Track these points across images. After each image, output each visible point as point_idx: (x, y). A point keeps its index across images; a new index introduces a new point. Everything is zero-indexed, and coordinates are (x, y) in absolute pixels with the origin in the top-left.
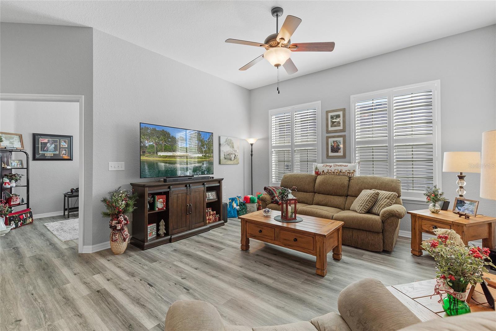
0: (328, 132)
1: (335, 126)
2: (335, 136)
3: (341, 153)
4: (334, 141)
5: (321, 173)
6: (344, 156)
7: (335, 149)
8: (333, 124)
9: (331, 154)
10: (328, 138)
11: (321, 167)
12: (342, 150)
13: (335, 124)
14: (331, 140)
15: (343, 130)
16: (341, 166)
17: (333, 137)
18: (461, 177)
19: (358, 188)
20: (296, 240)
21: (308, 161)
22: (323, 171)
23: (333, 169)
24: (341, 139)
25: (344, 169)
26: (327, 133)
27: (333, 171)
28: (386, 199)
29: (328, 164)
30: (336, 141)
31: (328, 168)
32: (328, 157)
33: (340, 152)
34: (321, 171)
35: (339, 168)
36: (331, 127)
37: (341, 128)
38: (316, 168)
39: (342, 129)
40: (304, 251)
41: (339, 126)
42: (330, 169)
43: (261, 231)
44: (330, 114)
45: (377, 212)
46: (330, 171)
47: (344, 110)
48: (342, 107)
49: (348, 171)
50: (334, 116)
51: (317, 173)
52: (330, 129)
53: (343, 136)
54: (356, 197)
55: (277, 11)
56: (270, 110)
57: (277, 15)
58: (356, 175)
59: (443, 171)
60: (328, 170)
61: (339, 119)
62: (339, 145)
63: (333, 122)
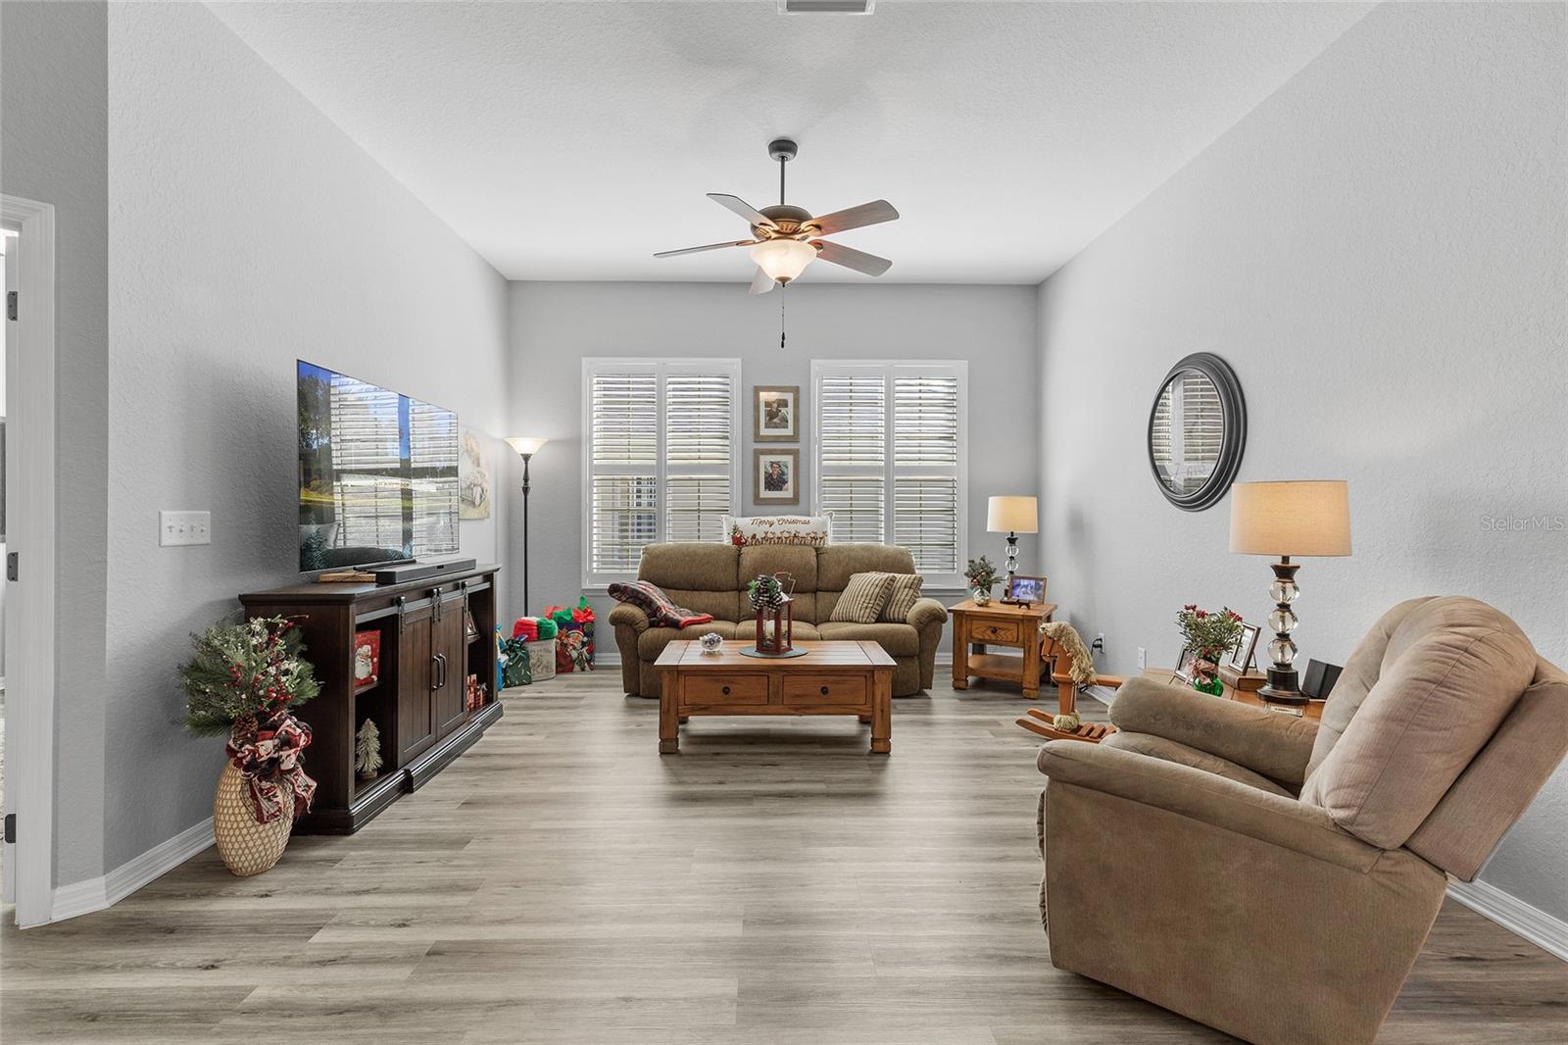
0: (758, 438)
1: (776, 426)
2: (775, 450)
3: (787, 492)
4: (772, 463)
5: (749, 540)
6: (795, 500)
7: (775, 482)
8: (770, 420)
9: (765, 494)
10: (757, 453)
11: (748, 525)
12: (790, 484)
13: (775, 420)
14: (765, 460)
15: (794, 438)
16: (794, 522)
17: (771, 452)
18: (1012, 541)
19: (840, 572)
20: (824, 691)
21: (699, 511)
22: (754, 536)
23: (777, 530)
24: (789, 459)
25: (803, 531)
26: (755, 442)
27: (779, 535)
28: (907, 590)
29: (763, 518)
30: (778, 463)
31: (766, 528)
32: (758, 500)
33: (787, 490)
34: (747, 535)
35: (793, 528)
36: (766, 427)
37: (789, 431)
38: (736, 529)
39: (792, 434)
40: (843, 711)
41: (784, 427)
42: (771, 529)
43: (726, 691)
44: (764, 396)
45: (896, 616)
46: (770, 535)
47: (796, 390)
48: (793, 384)
49: (813, 535)
51: (738, 541)
52: (764, 431)
53: (795, 453)
54: (837, 592)
55: (783, 147)
56: (585, 356)
57: (783, 158)
58: (830, 542)
59: (988, 530)
60: (766, 533)
61: (783, 410)
62: (783, 473)
63: (771, 415)
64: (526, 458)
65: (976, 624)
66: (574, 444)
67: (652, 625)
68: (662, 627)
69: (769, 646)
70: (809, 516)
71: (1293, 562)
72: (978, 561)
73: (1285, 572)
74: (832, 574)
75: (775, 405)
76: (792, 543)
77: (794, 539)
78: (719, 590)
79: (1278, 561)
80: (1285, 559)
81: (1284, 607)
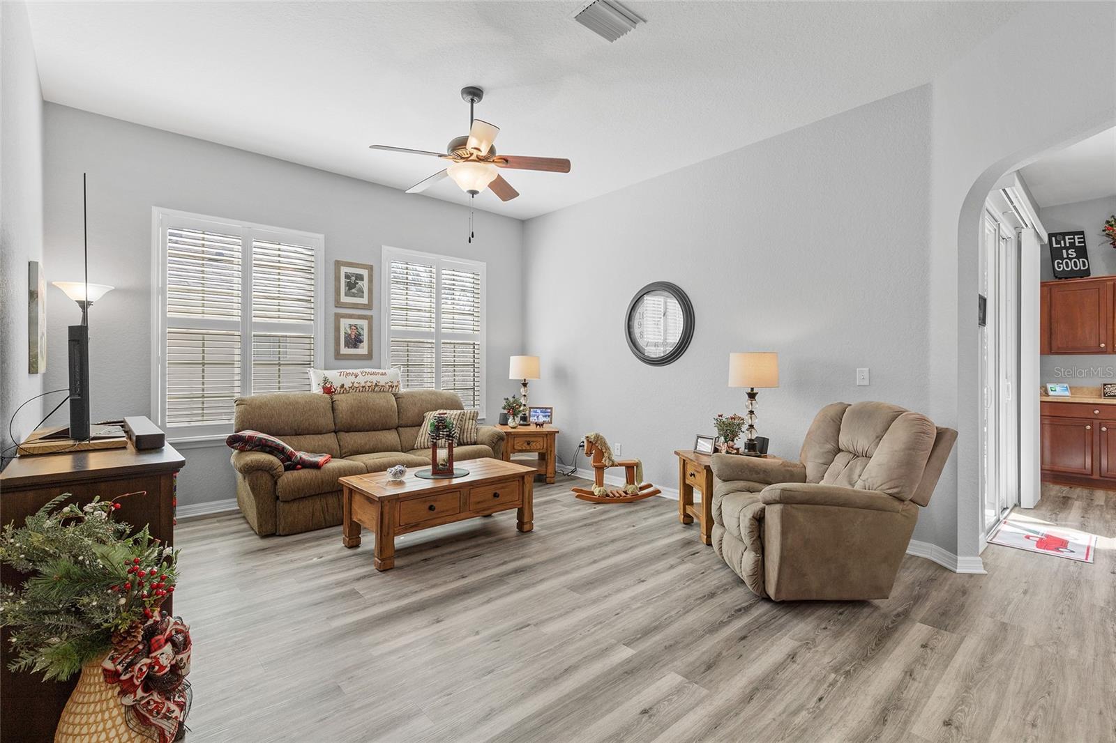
0: (338, 304)
1: (354, 295)
2: (353, 315)
3: (363, 350)
4: (351, 326)
5: (338, 389)
6: (369, 356)
7: (354, 341)
8: (349, 289)
9: (344, 351)
10: (338, 317)
11: (336, 377)
12: (365, 344)
13: (353, 290)
15: (369, 307)
16: (374, 374)
17: (351, 316)
18: (525, 385)
19: (417, 411)
20: (496, 495)
21: (280, 364)
22: (342, 386)
23: (361, 380)
24: (364, 323)
25: (382, 381)
26: (336, 307)
27: (363, 384)
28: (471, 421)
29: (348, 371)
30: (355, 326)
31: (352, 378)
32: (338, 356)
33: (363, 348)
34: (337, 384)
35: (374, 379)
36: (346, 295)
37: (364, 301)
38: (326, 381)
39: (367, 303)
41: (360, 297)
42: (357, 380)
45: (469, 440)
46: (356, 385)
47: (370, 268)
48: (368, 263)
49: (390, 384)
50: (353, 274)
51: (328, 390)
52: (344, 299)
53: (369, 318)
54: (417, 426)
55: (474, 93)
56: (156, 205)
57: (472, 101)
58: (402, 390)
59: (510, 378)
60: (353, 383)
61: (360, 283)
62: (360, 334)
63: (350, 286)
64: (84, 305)
65: (517, 440)
66: (143, 294)
67: (287, 468)
68: (300, 469)
70: (380, 368)
71: (755, 392)
72: (511, 400)
73: (752, 396)
74: (411, 413)
75: (353, 278)
76: (373, 390)
77: (376, 388)
78: (320, 433)
79: (749, 391)
80: (752, 389)
81: (752, 412)
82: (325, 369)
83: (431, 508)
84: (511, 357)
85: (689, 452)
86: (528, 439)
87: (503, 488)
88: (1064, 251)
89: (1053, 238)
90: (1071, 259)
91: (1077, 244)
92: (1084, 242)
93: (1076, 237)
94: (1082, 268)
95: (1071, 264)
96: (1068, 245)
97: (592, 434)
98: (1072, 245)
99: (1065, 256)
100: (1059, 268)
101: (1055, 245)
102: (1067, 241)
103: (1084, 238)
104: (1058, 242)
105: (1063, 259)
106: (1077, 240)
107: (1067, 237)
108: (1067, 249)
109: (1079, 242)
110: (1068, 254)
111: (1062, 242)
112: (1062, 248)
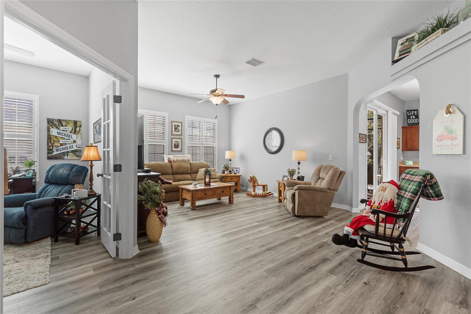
0: (172, 134)
1: (177, 132)
3: (179, 149)
4: (176, 141)
6: (181, 151)
7: (176, 146)
8: (175, 130)
9: (174, 149)
10: (172, 138)
11: (172, 157)
12: (180, 147)
13: (177, 130)
14: (174, 140)
15: (181, 135)
16: (183, 156)
17: (176, 138)
18: (230, 160)
19: (196, 168)
20: (223, 192)
22: (174, 160)
23: (179, 158)
24: (180, 140)
25: (186, 159)
26: (171, 135)
27: (180, 160)
29: (175, 156)
30: (177, 141)
31: (176, 158)
32: (172, 151)
34: (172, 160)
35: (183, 158)
37: (180, 133)
38: (169, 159)
40: (226, 196)
42: (178, 158)
44: (174, 124)
46: (178, 160)
47: (181, 123)
48: (181, 121)
49: (188, 160)
50: (176, 125)
51: (170, 162)
52: (174, 133)
53: (181, 139)
54: (196, 173)
55: (217, 76)
57: (217, 78)
58: (191, 162)
59: (226, 158)
60: (177, 159)
61: (178, 128)
62: (178, 144)
63: (176, 129)
65: (228, 178)
69: (207, 184)
70: (184, 155)
71: (300, 162)
72: (226, 165)
73: (299, 163)
74: (194, 169)
75: (177, 126)
76: (183, 162)
77: (184, 161)
79: (298, 162)
80: (299, 161)
81: (299, 168)
82: (168, 155)
83: (205, 194)
84: (226, 151)
85: (281, 181)
86: (232, 178)
87: (225, 190)
88: (411, 116)
89: (408, 112)
90: (413, 119)
91: (415, 114)
92: (418, 113)
93: (415, 111)
94: (417, 122)
95: (413, 121)
96: (412, 114)
97: (252, 176)
98: (414, 114)
99: (411, 118)
100: (409, 122)
101: (408, 114)
102: (412, 113)
103: (418, 112)
104: (409, 113)
105: (411, 119)
106: (415, 113)
107: (412, 112)
108: (412, 115)
109: (416, 113)
110: (412, 117)
111: (411, 113)
112: (410, 115)
